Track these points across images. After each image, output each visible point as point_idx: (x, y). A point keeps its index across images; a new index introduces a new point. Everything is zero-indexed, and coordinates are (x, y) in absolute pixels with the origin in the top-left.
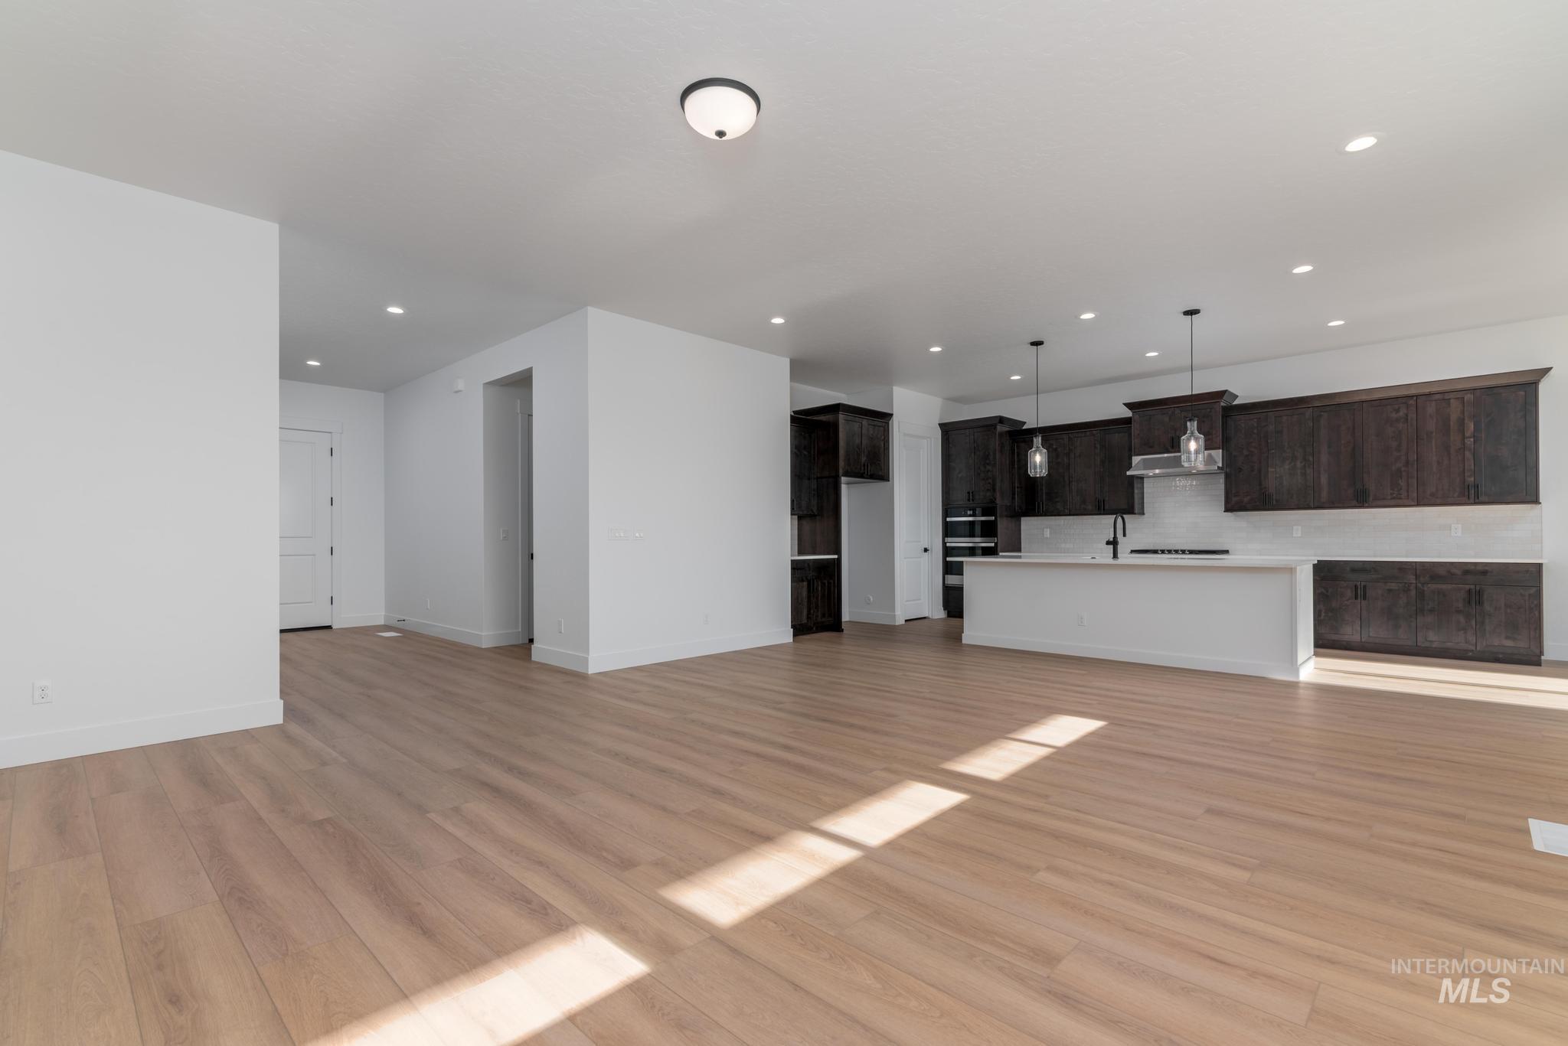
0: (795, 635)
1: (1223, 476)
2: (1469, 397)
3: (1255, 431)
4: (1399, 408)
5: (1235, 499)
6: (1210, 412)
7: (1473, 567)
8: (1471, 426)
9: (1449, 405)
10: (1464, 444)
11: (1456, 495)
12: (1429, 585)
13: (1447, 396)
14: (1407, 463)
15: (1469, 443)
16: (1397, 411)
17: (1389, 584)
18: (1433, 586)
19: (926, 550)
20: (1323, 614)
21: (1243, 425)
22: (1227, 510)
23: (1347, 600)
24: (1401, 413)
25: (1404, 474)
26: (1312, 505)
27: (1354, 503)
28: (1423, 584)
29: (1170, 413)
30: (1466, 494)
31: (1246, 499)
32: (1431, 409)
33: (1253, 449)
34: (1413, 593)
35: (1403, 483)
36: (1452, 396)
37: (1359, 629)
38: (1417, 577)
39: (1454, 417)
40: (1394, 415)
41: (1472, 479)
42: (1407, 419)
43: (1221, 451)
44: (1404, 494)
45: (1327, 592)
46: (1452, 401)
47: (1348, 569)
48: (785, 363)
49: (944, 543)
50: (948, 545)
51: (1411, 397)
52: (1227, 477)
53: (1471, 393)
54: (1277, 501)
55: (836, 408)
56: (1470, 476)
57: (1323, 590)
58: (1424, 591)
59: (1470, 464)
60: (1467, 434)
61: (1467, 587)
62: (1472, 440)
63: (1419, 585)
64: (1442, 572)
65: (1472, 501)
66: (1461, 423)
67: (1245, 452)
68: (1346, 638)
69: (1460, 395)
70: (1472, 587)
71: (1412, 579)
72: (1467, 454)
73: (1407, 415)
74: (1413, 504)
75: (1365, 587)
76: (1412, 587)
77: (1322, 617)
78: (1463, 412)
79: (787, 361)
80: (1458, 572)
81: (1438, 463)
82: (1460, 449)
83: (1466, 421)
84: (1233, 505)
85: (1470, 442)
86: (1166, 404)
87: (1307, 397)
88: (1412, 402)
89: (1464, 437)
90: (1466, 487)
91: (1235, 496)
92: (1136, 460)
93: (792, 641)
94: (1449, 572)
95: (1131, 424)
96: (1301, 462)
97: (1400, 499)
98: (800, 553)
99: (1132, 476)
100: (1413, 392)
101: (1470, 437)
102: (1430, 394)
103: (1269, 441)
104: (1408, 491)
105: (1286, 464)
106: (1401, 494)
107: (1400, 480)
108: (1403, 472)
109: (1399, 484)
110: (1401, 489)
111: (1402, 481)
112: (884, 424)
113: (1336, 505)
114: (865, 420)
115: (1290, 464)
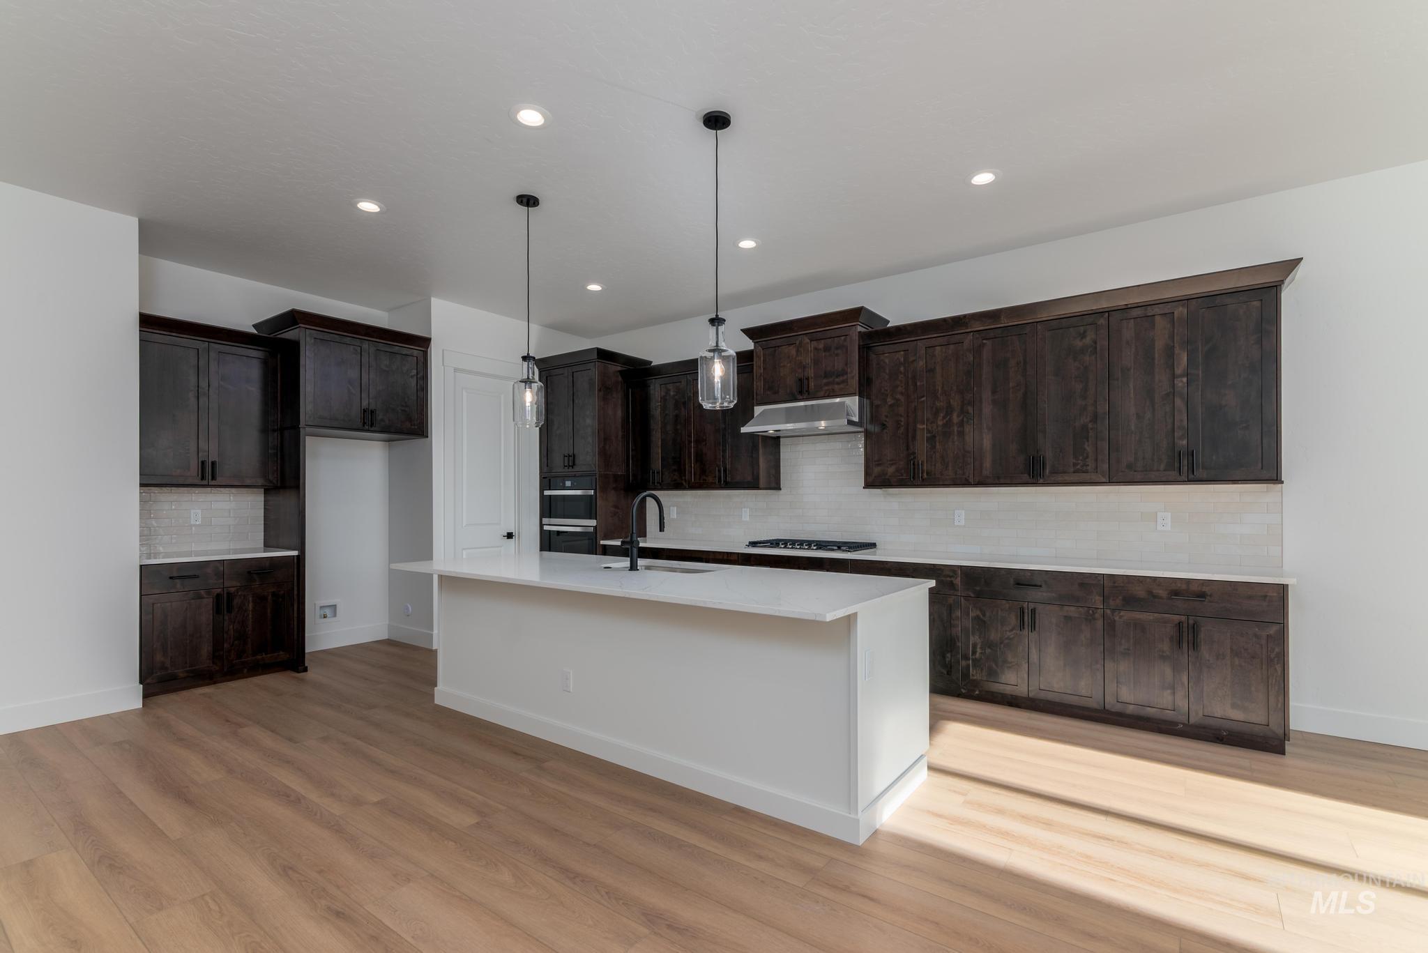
0: (146, 696)
1: (861, 438)
2: (1180, 311)
3: (902, 369)
4: (1085, 332)
5: (877, 470)
6: (845, 340)
7: (1184, 587)
8: (1183, 359)
9: (1153, 326)
10: (1173, 386)
11: (1162, 467)
12: (1122, 613)
13: (1150, 312)
14: (1095, 418)
15: (1180, 384)
16: (1083, 336)
17: (1066, 608)
18: (1127, 615)
19: (510, 536)
20: (979, 650)
21: (887, 361)
22: (868, 485)
23: (1011, 630)
24: (1088, 340)
25: (1091, 434)
26: (971, 481)
27: (1025, 477)
28: (1113, 611)
29: (798, 342)
30: (1177, 465)
31: (891, 470)
32: (1128, 331)
33: (898, 396)
34: (1100, 623)
35: (1089, 448)
36: (1157, 310)
37: (1026, 676)
38: (1105, 600)
39: (1159, 344)
40: (1079, 343)
41: (1185, 442)
42: (1096, 348)
43: (857, 397)
44: (1091, 464)
45: (984, 615)
46: (1158, 318)
47: (1012, 581)
48: (131, 225)
49: (541, 525)
50: (546, 528)
51: (1100, 313)
52: (868, 435)
53: (1183, 306)
54: (927, 474)
55: (294, 318)
56: (1181, 438)
57: (978, 613)
58: (1115, 621)
59: (1181, 418)
60: (1178, 371)
61: (1176, 618)
62: (1185, 380)
63: (1108, 612)
64: (1140, 592)
65: (1184, 477)
66: (1170, 353)
67: (890, 401)
68: (1008, 690)
69: (1167, 309)
70: (1183, 618)
71: (1097, 600)
72: (1178, 402)
73: (1095, 343)
74: (1104, 480)
75: (1033, 611)
76: (1099, 614)
77: (978, 655)
78: (1172, 337)
79: (134, 222)
80: (1162, 593)
81: (1138, 416)
82: (1168, 395)
83: (1177, 351)
84: (876, 479)
85: (1181, 382)
86: (791, 330)
87: (965, 316)
88: (1102, 321)
89: (1174, 376)
90: (1176, 455)
91: (878, 465)
92: (758, 410)
93: (140, 706)
94: (1150, 593)
95: (753, 361)
96: (958, 416)
97: (1086, 472)
98: (268, 545)
99: (752, 436)
100: (1104, 304)
101: (1182, 376)
102: (1127, 308)
103: (918, 384)
104: (1096, 460)
105: (940, 418)
106: (1088, 465)
107: (1086, 444)
108: (1090, 431)
109: (1085, 449)
110: (1087, 457)
111: (1088, 446)
112: (415, 353)
113: (1002, 481)
114: (367, 342)
115: (944, 418)
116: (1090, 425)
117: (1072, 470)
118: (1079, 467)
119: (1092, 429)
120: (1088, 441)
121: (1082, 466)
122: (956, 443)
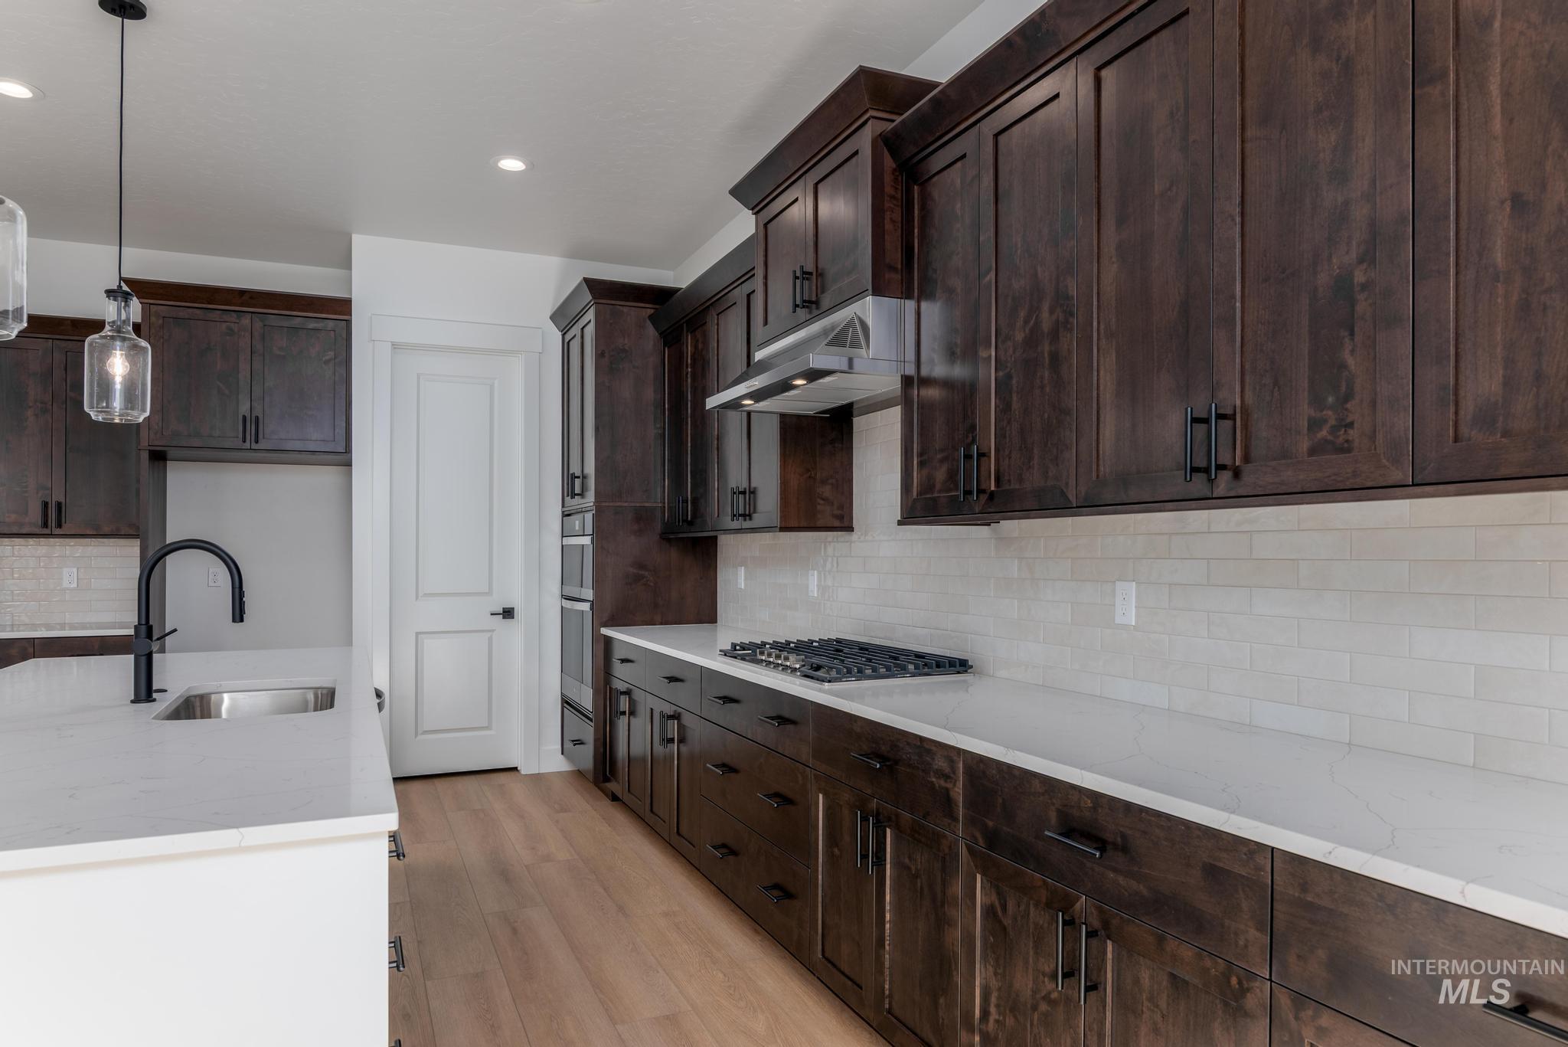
3: (958, 207)
5: (919, 477)
21: (936, 195)
31: (941, 475)
33: (953, 280)
35: (1355, 361)
54: (997, 480)
74: (1398, 477)
84: (917, 500)
91: (923, 464)
97: (1346, 449)
103: (982, 237)
104: (1377, 402)
105: (1020, 323)
106: (1351, 425)
107: (1348, 345)
108: (1361, 297)
109: (1343, 366)
110: (1348, 397)
111: (1352, 352)
112: (331, 324)
113: (1133, 494)
114: (249, 316)
115: (1026, 322)
116: (1359, 277)
117: (1305, 445)
118: (1324, 433)
119: (1364, 287)
120: (1352, 334)
121: (1334, 430)
122: (1048, 389)
